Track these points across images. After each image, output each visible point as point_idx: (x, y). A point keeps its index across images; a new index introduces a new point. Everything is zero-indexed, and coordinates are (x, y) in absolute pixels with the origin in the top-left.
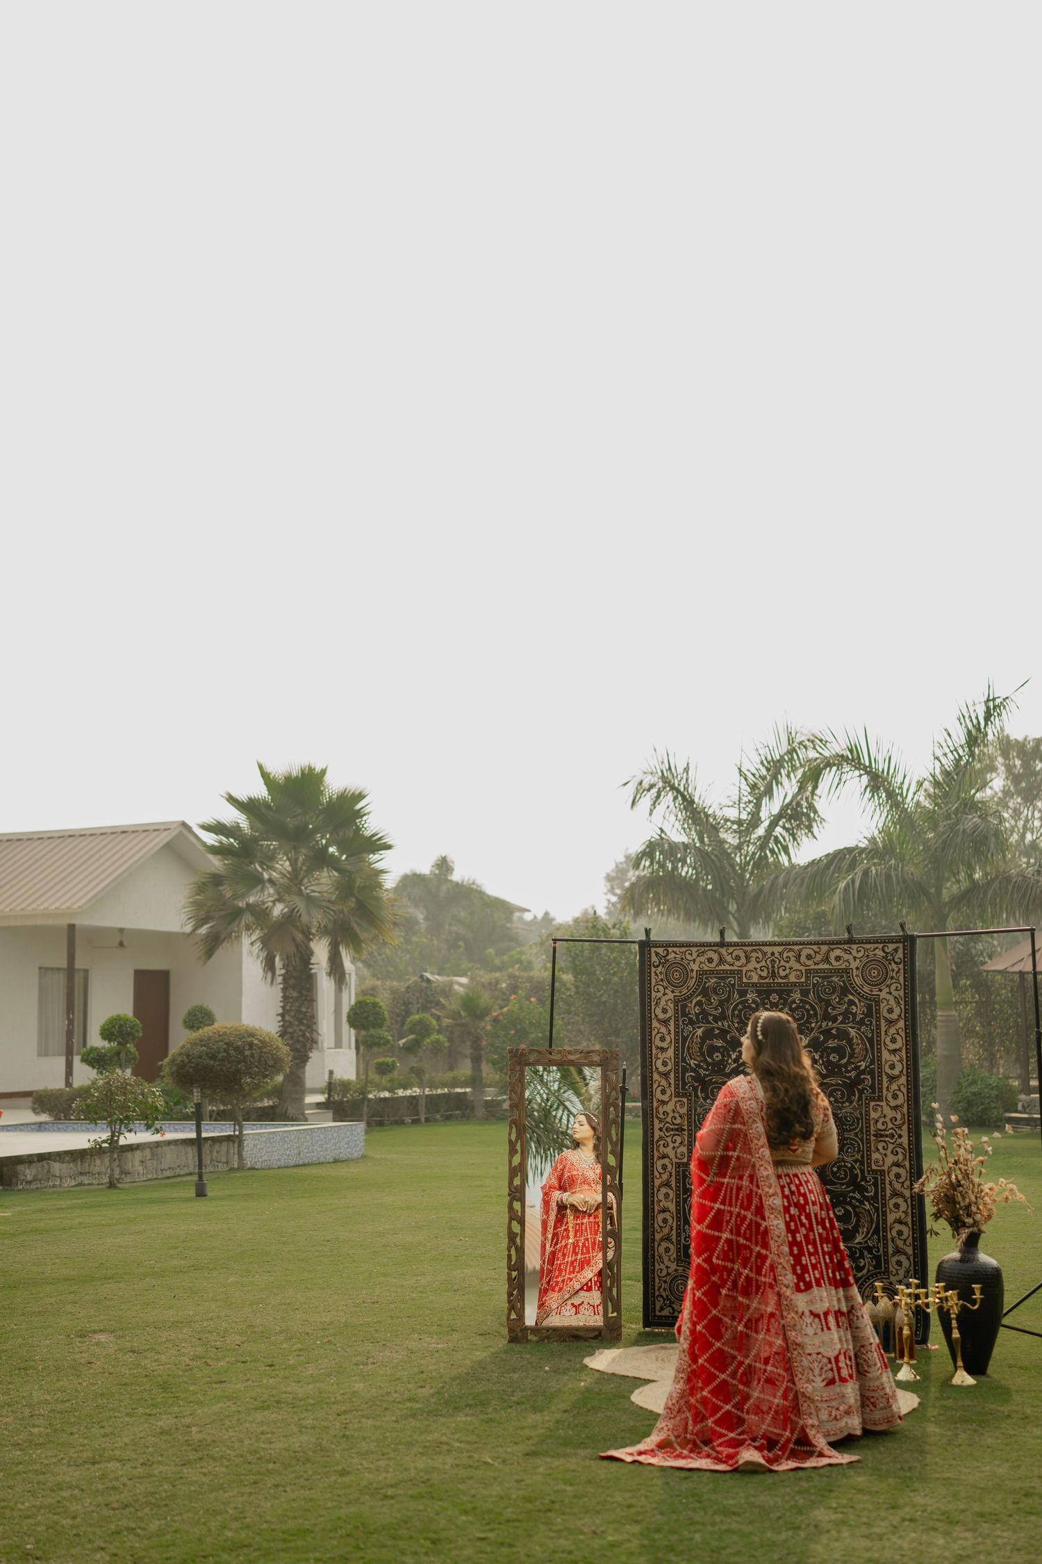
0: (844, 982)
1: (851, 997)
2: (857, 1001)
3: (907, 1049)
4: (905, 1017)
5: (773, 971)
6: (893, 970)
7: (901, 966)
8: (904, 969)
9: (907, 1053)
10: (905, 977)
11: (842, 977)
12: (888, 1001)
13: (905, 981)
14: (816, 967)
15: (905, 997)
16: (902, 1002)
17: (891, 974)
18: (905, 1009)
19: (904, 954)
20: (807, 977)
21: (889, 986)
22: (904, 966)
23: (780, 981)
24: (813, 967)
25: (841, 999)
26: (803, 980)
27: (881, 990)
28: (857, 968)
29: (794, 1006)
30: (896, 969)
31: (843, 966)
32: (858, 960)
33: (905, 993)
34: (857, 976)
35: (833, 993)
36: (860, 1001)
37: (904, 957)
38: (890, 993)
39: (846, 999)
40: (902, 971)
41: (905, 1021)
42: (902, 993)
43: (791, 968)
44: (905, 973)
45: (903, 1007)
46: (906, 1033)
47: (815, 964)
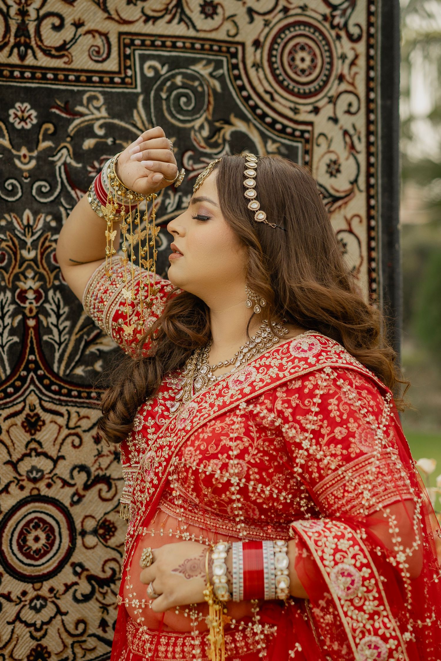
0: (221, 79)
1: (241, 126)
2: (256, 138)
3: (370, 271)
4: (369, 186)
5: (22, 29)
6: (343, 57)
7: (361, 47)
8: (369, 58)
9: (371, 280)
10: (369, 79)
11: (219, 65)
12: (330, 142)
13: (369, 90)
14: (149, 28)
15: (369, 133)
16: (361, 147)
17: (340, 67)
18: (369, 165)
19: (370, 14)
20: (124, 58)
21: (333, 100)
22: (369, 46)
23: (44, 61)
24: (139, 27)
25: (215, 131)
26: (112, 65)
27: (316, 110)
28: (257, 44)
29: (89, 143)
30: (351, 55)
31: (221, 35)
32: (259, 21)
33: (369, 122)
34: (257, 66)
35: (196, 111)
36: (265, 138)
37: (370, 24)
38: (335, 120)
39: (228, 131)
40: (362, 62)
41: (369, 197)
42: (360, 120)
43: (78, 25)
44: (369, 68)
45: (362, 158)
46: (370, 229)
47: (148, 19)
